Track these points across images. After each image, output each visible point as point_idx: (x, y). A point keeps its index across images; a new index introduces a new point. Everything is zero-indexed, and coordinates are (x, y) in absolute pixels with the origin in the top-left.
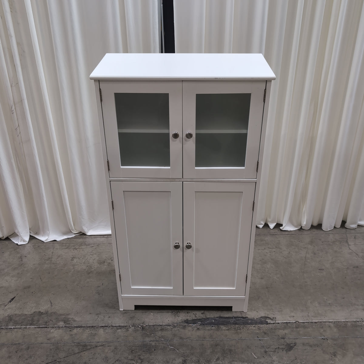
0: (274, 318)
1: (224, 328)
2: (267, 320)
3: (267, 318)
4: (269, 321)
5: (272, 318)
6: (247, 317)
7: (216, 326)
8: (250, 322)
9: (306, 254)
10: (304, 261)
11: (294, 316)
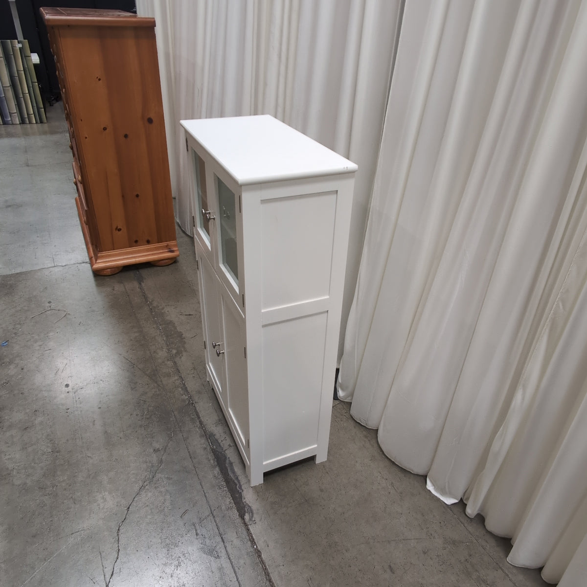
0: (254, 522)
1: (216, 472)
2: (246, 514)
3: (251, 514)
4: (247, 517)
5: (253, 519)
6: (243, 491)
7: (216, 463)
8: (237, 495)
9: (414, 539)
10: (397, 539)
11: (268, 546)
